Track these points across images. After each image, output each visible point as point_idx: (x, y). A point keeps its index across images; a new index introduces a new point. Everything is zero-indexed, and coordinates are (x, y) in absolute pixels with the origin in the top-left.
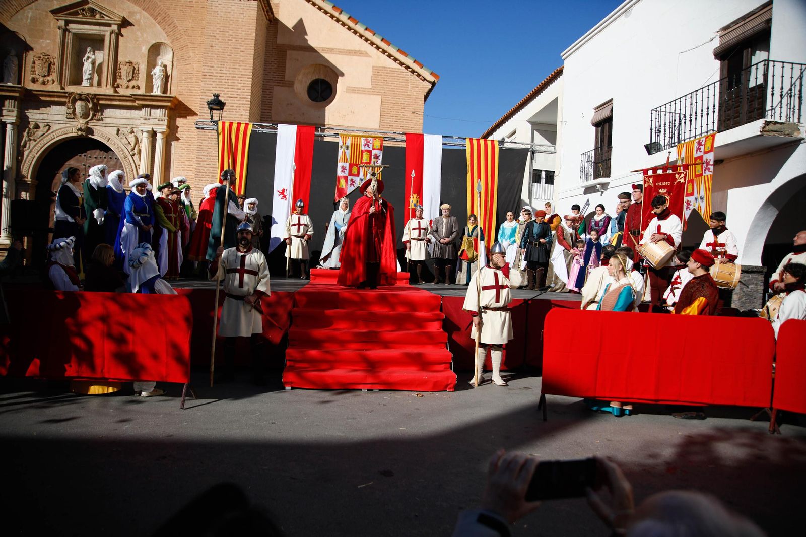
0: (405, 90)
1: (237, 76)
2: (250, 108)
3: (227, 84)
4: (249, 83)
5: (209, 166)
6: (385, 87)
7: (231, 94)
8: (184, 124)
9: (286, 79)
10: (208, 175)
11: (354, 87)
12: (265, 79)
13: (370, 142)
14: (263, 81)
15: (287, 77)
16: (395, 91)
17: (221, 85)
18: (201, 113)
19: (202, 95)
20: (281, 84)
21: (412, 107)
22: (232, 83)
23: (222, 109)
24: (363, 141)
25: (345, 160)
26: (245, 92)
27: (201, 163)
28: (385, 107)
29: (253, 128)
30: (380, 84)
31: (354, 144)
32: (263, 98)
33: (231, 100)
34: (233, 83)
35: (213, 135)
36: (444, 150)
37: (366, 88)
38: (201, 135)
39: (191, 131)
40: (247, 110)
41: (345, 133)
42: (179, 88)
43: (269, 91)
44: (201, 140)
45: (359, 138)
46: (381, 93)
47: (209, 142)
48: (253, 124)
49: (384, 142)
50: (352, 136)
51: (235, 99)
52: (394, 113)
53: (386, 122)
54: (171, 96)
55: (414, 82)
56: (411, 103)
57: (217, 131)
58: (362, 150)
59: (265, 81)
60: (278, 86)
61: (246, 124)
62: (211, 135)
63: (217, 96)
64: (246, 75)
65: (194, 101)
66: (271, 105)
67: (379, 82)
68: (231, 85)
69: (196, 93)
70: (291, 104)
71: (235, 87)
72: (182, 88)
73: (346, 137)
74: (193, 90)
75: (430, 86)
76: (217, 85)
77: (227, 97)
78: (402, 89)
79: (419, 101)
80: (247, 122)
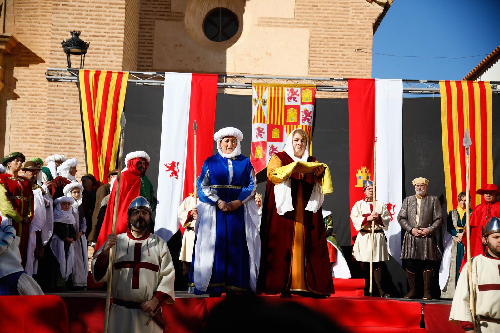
0: (344, 18)
1: (103, 5)
2: (124, 52)
3: (89, 17)
4: (121, 15)
5: (65, 134)
6: (315, 15)
7: (95, 32)
8: (24, 76)
9: (172, 10)
10: (63, 148)
11: (270, 18)
12: (142, 11)
13: (297, 93)
14: (140, 14)
15: (174, 7)
16: (329, 21)
17: (81, 18)
18: (53, 59)
19: (53, 34)
20: (165, 17)
21: (355, 42)
22: (96, 15)
23: (86, 53)
24: (286, 93)
25: (262, 120)
26: (116, 29)
27: (54, 130)
28: (316, 44)
29: (129, 78)
30: (307, 11)
31: (275, 98)
32: (141, 38)
33: (95, 40)
34: (99, 15)
35: (71, 91)
36: (405, 100)
37: (286, 19)
38: (53, 90)
39: (36, 86)
40: (120, 54)
41: (260, 81)
42: (17, 24)
43: (148, 27)
44: (54, 97)
45: (280, 88)
46: (310, 24)
47: (65, 99)
48: (130, 74)
49: (317, 92)
50: (271, 86)
51: (102, 39)
52: (329, 52)
53: (317, 66)
54: (5, 34)
55: (357, 6)
56: (353, 37)
57: (78, 84)
58: (286, 106)
59: (143, 13)
60: (162, 19)
61: (119, 73)
62: (67, 90)
63: (77, 34)
64: (117, 4)
65: (40, 42)
66: (153, 47)
67: (305, 9)
68: (96, 19)
69: (41, 31)
70: (181, 46)
71: (102, 22)
72: (22, 24)
73: (262, 89)
74: (38, 27)
75: (381, 9)
76: (75, 18)
77: (90, 36)
78: (341, 18)
79: (364, 34)
80: (121, 71)
